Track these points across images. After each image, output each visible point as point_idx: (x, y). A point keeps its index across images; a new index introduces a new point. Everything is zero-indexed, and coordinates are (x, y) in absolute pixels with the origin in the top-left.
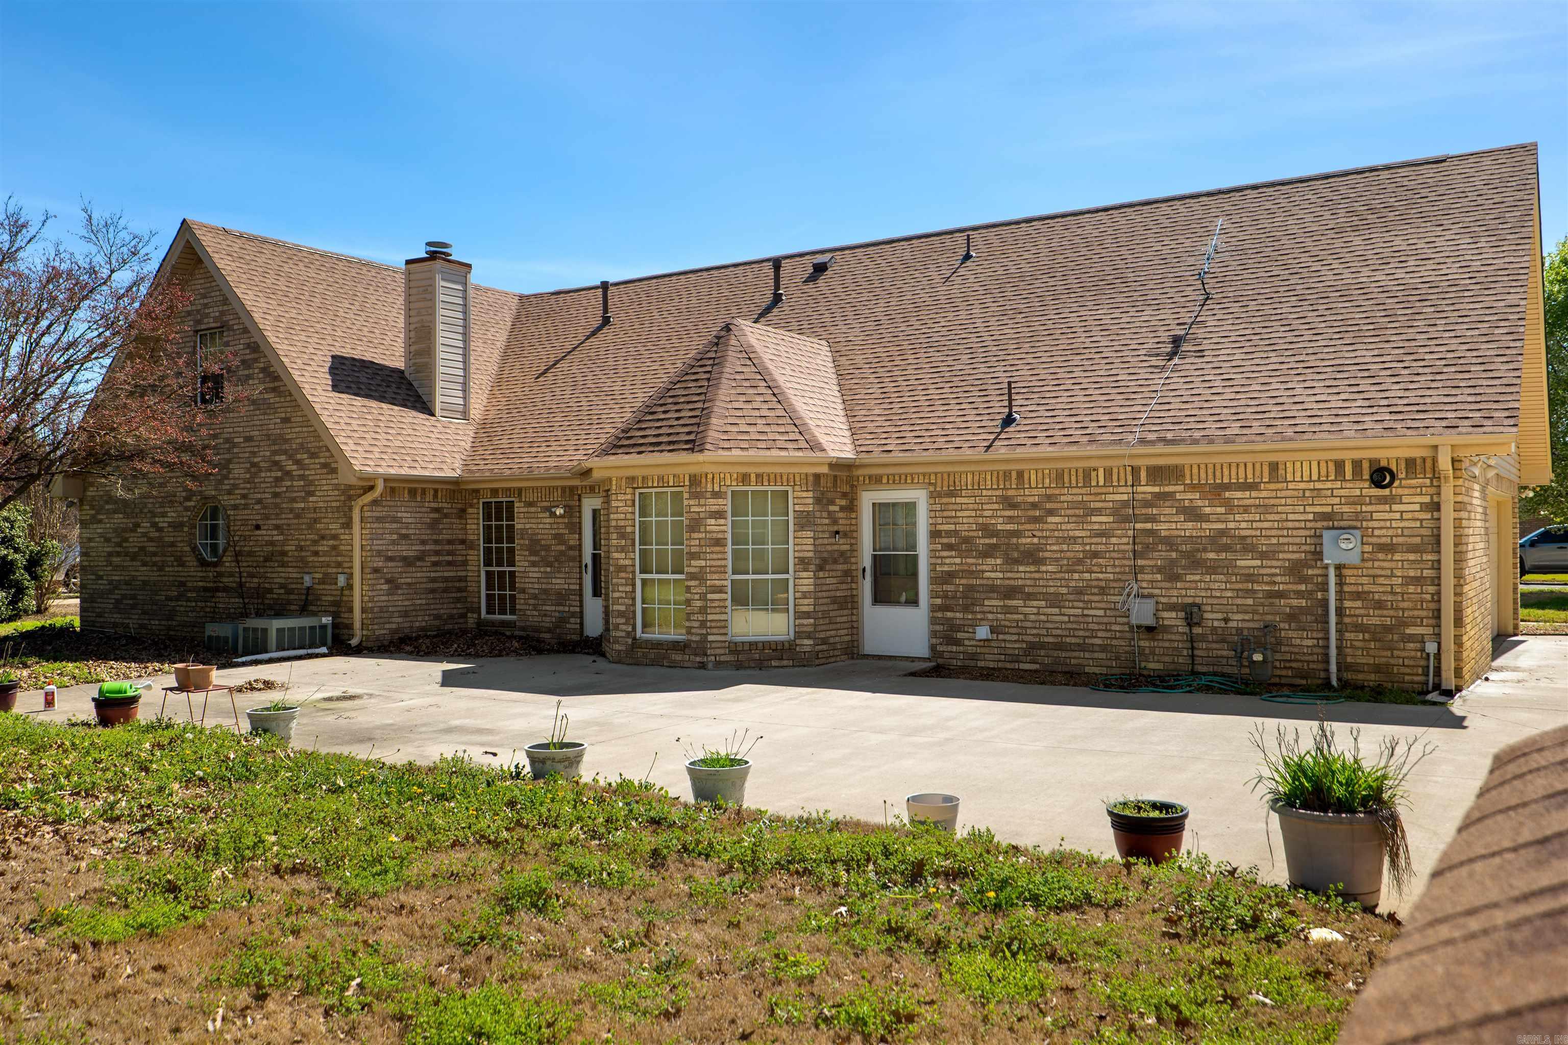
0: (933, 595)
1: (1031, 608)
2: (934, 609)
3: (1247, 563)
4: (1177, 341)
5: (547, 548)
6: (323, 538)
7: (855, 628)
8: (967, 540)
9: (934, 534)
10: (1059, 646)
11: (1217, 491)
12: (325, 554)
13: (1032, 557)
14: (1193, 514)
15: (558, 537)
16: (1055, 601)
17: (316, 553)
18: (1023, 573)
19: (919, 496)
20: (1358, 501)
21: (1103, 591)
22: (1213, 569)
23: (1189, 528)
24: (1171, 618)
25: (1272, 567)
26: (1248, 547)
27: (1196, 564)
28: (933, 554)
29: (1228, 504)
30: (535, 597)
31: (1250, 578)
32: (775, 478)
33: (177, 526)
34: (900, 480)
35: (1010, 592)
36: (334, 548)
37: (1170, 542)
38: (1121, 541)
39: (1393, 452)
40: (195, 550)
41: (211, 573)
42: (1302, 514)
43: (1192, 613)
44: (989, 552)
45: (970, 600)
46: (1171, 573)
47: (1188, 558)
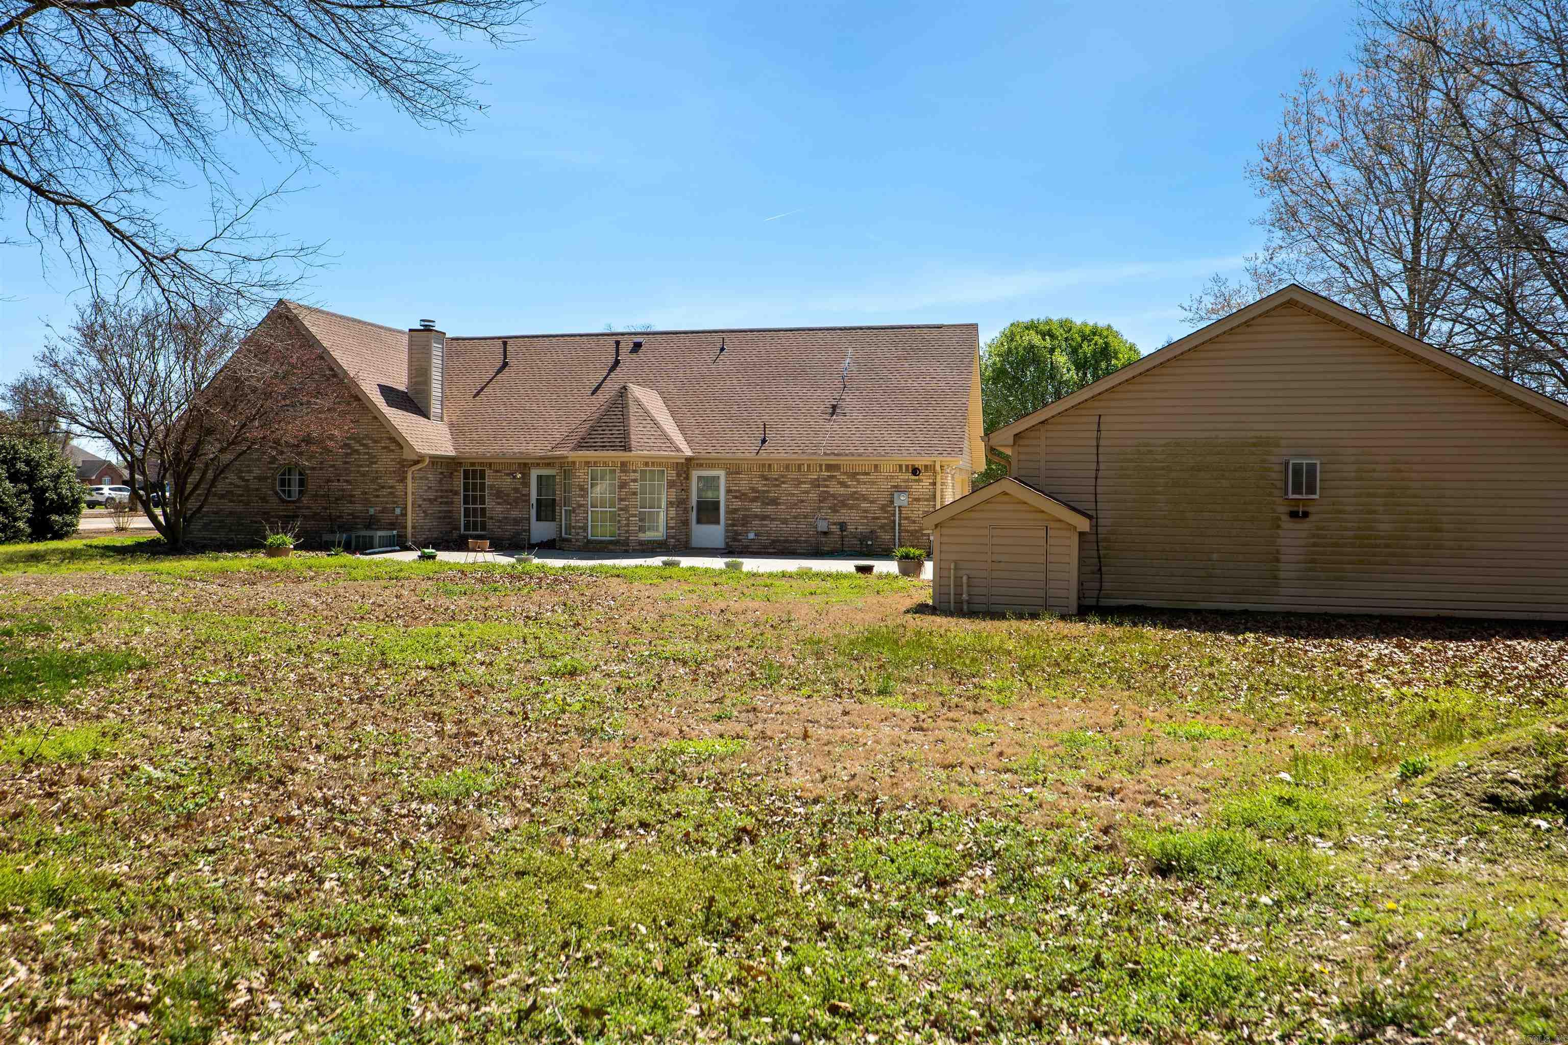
0: (727, 519)
1: (773, 525)
2: (727, 525)
3: (864, 505)
4: (834, 407)
5: (508, 495)
6: (383, 487)
7: (688, 535)
8: (744, 494)
9: (728, 491)
10: (786, 541)
11: (854, 475)
12: (384, 496)
13: (775, 502)
14: (843, 484)
15: (516, 490)
16: (785, 521)
17: (377, 496)
19: (722, 474)
20: (907, 481)
21: (805, 517)
22: (851, 508)
23: (842, 490)
24: (835, 528)
25: (874, 507)
26: (865, 498)
27: (844, 504)
28: (727, 500)
29: (858, 481)
30: (500, 521)
31: (866, 511)
32: (660, 464)
33: (260, 479)
34: (712, 466)
35: (764, 518)
36: (391, 493)
37: (834, 496)
38: (813, 495)
39: (920, 462)
40: (276, 493)
41: (292, 506)
42: (886, 486)
43: (843, 526)
44: (754, 500)
45: (745, 521)
46: (834, 510)
47: (842, 503)
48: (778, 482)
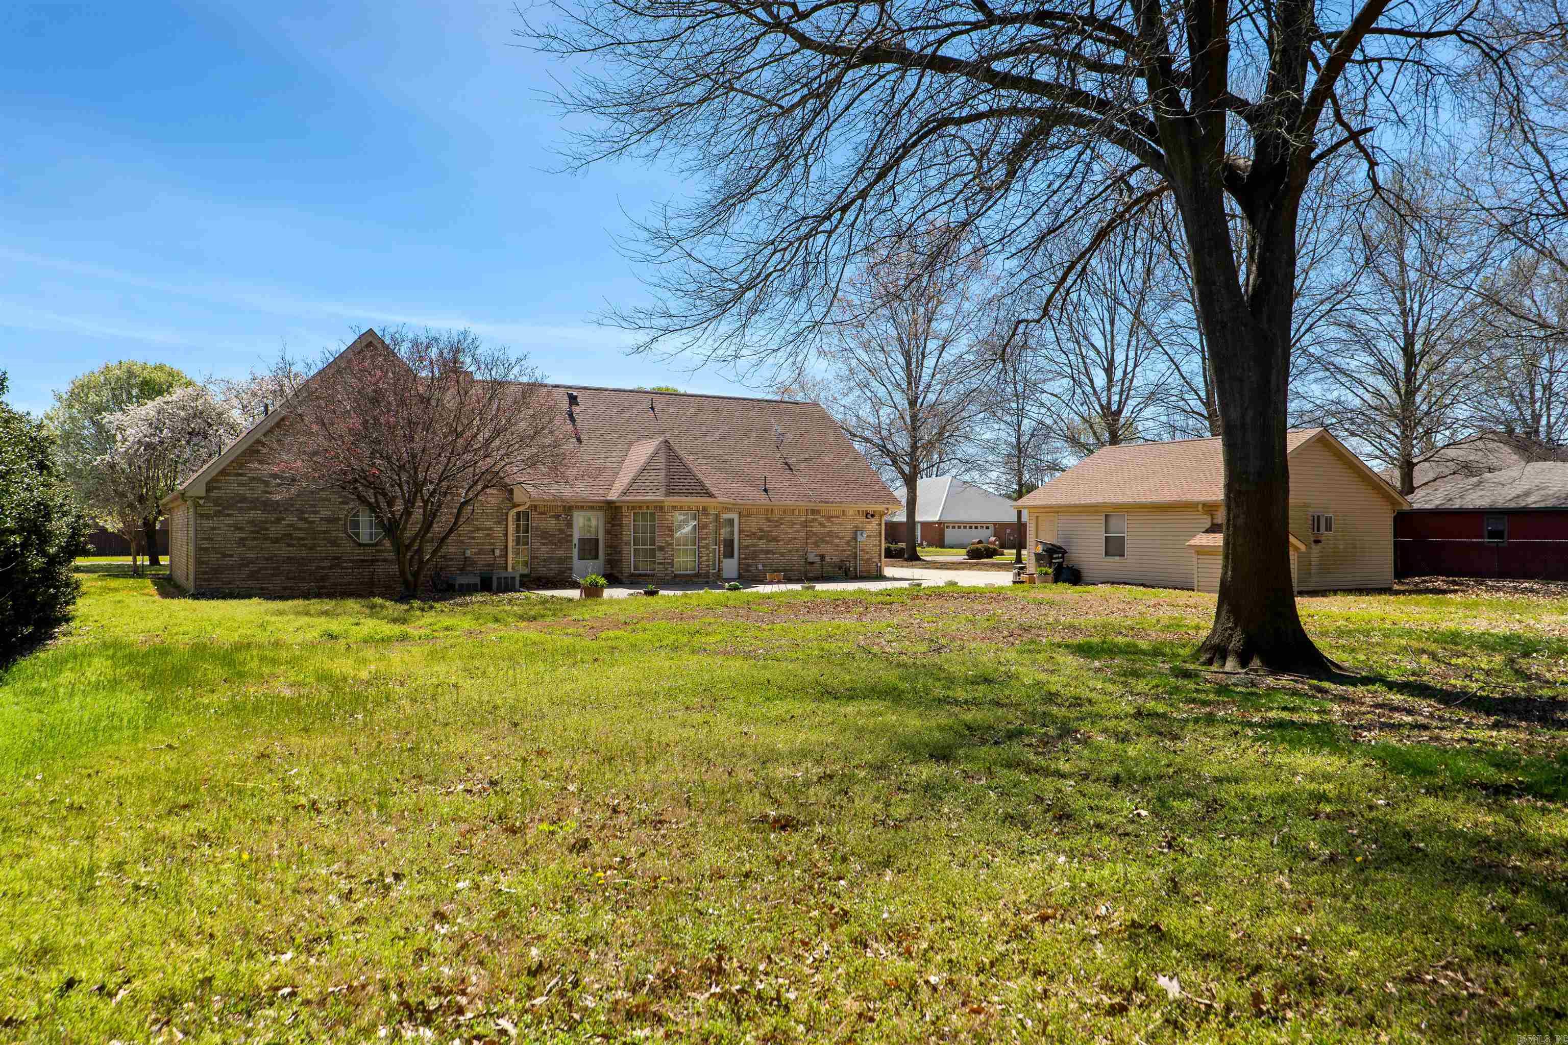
0: (740, 554)
1: (775, 558)
2: (740, 559)
3: (837, 541)
6: (479, 529)
8: (754, 534)
9: (740, 532)
10: (784, 570)
11: (829, 518)
12: (480, 538)
13: (776, 539)
14: (822, 525)
15: (561, 531)
16: (782, 555)
17: (473, 538)
18: (772, 546)
19: (737, 516)
20: (863, 522)
21: (797, 551)
22: (827, 543)
23: (822, 530)
24: (817, 559)
25: (843, 542)
26: (837, 536)
27: (824, 541)
28: (740, 539)
29: (832, 523)
30: (544, 561)
31: (837, 546)
33: (329, 520)
34: (732, 510)
35: (767, 552)
36: (488, 535)
37: (815, 534)
38: (803, 534)
39: (871, 508)
40: (350, 536)
41: (369, 550)
42: (850, 526)
43: (822, 557)
44: (760, 538)
45: (755, 555)
46: (816, 544)
47: (822, 539)
48: (779, 522)
